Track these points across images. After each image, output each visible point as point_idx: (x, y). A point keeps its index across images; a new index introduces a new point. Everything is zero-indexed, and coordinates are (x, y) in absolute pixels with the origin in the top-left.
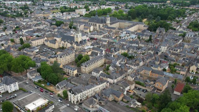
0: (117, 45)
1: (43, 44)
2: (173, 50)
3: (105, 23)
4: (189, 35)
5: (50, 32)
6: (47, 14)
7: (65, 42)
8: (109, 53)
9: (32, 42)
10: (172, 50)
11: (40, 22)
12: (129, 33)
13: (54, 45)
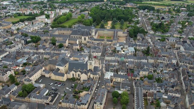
0: (131, 65)
1: (40, 76)
2: (185, 62)
3: (90, 35)
4: (171, 40)
5: (36, 55)
6: (7, 25)
7: (76, 72)
8: (133, 78)
9: (31, 79)
10: (183, 62)
11: (7, 39)
12: (122, 45)
13: (62, 77)
